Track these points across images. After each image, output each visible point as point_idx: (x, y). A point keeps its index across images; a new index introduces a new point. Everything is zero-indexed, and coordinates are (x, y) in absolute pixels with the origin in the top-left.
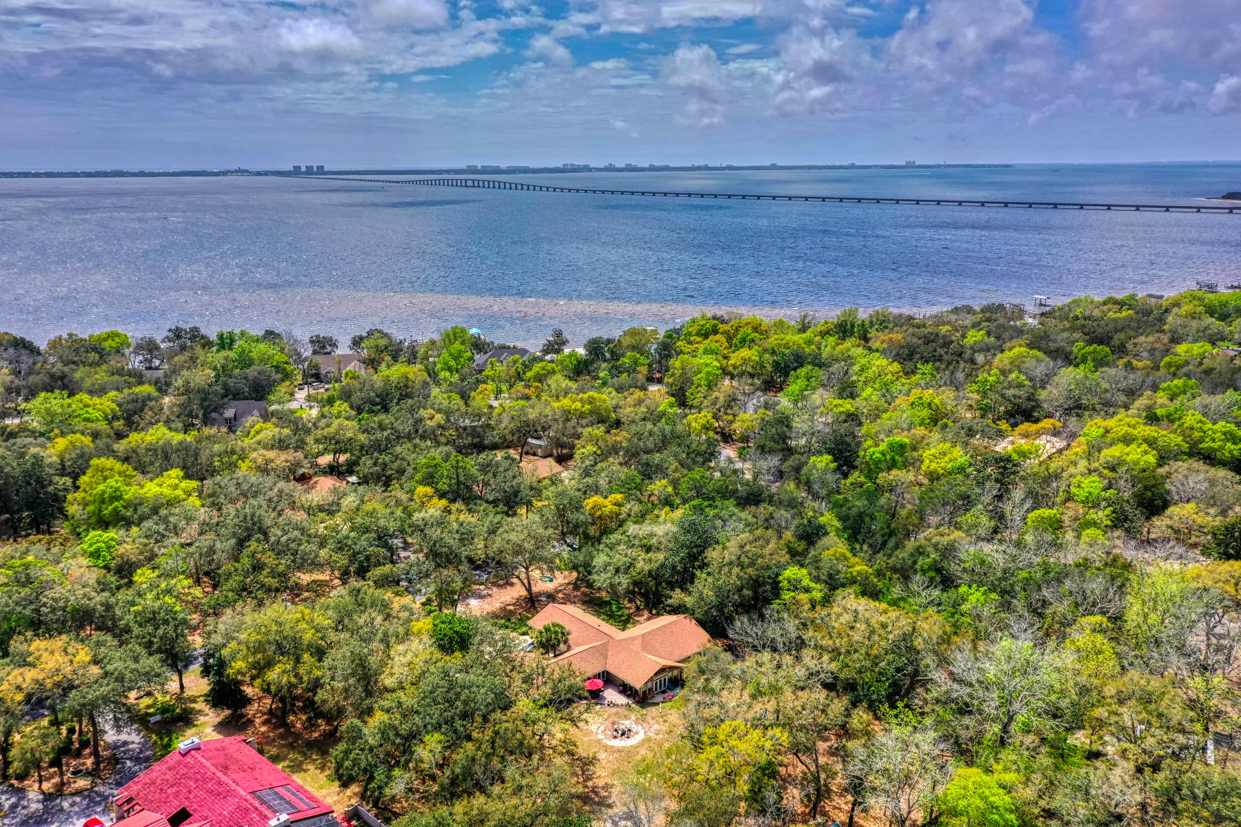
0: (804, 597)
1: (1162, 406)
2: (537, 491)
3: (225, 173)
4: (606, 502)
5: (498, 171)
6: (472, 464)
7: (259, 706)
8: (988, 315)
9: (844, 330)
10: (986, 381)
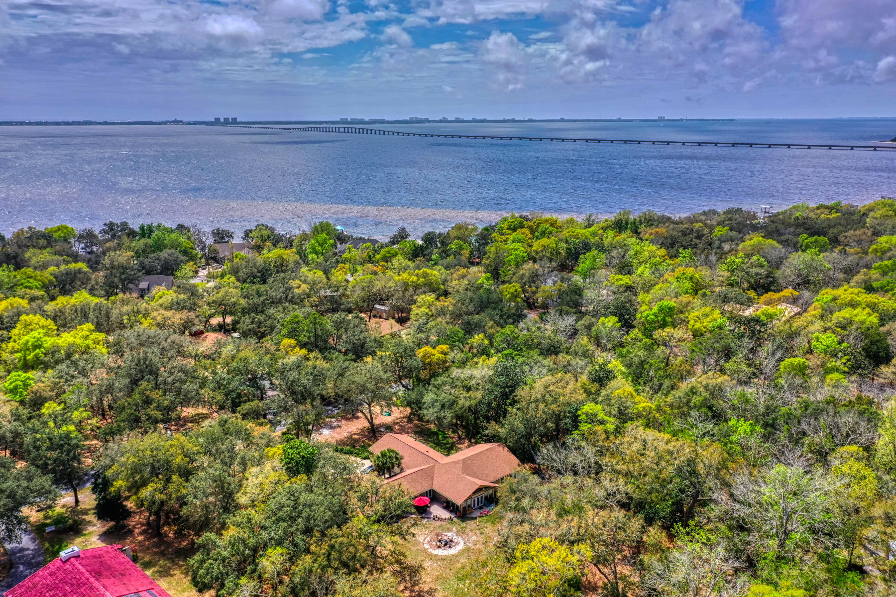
0: (599, 428)
1: (877, 280)
2: (379, 343)
3: (166, 123)
4: (434, 351)
5: (362, 122)
6: (328, 322)
7: (140, 518)
8: (730, 216)
9: (620, 226)
10: (734, 262)
